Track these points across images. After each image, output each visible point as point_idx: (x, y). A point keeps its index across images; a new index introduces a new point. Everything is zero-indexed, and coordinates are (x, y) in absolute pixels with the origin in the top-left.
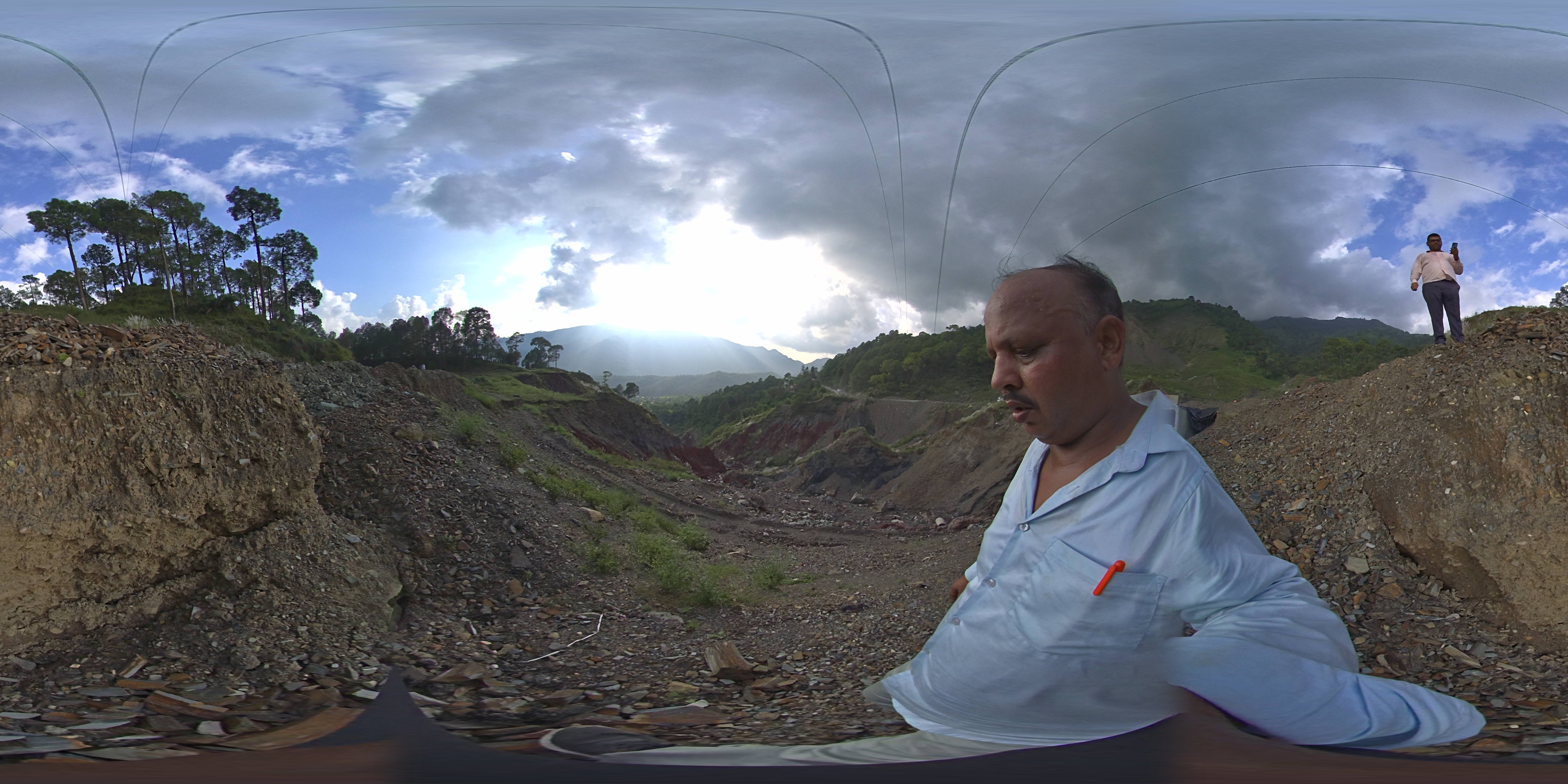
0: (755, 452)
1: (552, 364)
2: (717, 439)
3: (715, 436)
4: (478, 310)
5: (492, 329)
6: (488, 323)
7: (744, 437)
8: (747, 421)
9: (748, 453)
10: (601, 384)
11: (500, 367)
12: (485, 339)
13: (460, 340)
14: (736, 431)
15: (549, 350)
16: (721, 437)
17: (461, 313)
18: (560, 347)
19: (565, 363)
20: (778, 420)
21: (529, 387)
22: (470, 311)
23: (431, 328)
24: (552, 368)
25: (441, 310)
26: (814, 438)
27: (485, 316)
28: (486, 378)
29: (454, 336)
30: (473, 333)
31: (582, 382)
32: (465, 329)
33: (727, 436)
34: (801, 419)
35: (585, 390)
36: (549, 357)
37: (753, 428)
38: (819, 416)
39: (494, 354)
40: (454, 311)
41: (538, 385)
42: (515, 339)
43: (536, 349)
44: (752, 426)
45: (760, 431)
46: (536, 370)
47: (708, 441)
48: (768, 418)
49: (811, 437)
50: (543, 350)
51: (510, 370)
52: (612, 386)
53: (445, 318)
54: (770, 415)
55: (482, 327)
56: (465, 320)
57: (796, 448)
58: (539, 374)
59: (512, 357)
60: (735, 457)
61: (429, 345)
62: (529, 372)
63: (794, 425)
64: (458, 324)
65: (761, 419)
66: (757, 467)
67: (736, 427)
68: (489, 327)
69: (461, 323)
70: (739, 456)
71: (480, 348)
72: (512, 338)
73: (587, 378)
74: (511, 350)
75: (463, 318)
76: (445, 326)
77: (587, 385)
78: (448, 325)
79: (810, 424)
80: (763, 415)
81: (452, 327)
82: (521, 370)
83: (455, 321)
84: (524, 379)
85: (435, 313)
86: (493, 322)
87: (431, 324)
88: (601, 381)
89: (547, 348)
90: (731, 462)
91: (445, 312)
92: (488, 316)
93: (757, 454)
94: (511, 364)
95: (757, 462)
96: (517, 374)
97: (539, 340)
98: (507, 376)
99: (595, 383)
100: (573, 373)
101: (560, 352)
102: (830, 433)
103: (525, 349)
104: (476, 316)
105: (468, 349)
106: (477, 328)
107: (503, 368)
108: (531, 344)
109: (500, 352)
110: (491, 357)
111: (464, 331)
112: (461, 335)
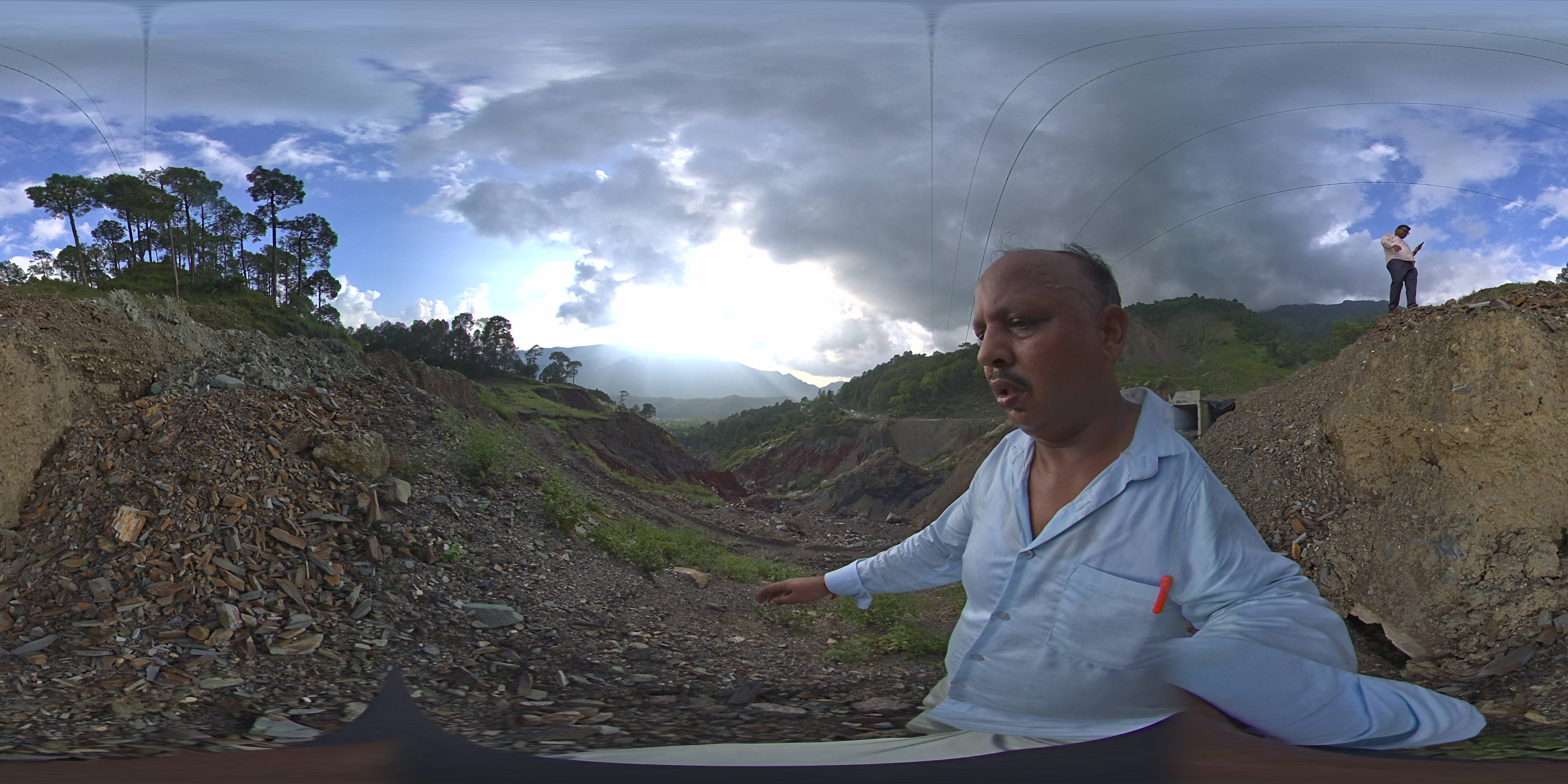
0: (777, 476)
1: (569, 380)
2: (735, 463)
3: (734, 459)
4: (500, 319)
5: (512, 340)
6: (509, 333)
7: (764, 461)
8: (767, 445)
9: (769, 476)
10: (618, 404)
11: (517, 379)
12: (504, 349)
13: (479, 348)
14: (756, 455)
15: (568, 366)
16: (741, 461)
17: (482, 320)
18: (578, 363)
19: (583, 380)
20: (799, 444)
21: (546, 401)
22: (492, 319)
23: (451, 332)
24: (569, 384)
25: (462, 315)
26: (837, 461)
27: (506, 325)
28: (503, 388)
29: (473, 344)
30: (492, 341)
31: (599, 400)
32: (485, 338)
33: (747, 460)
34: (823, 442)
35: (603, 409)
36: (567, 373)
37: (773, 452)
38: (840, 439)
39: (511, 365)
40: (475, 318)
41: (555, 399)
42: (534, 352)
43: (554, 363)
44: (772, 449)
45: (782, 455)
46: (553, 385)
47: (726, 465)
48: (788, 441)
49: (835, 460)
50: (562, 365)
51: (527, 382)
52: (629, 406)
53: (465, 323)
54: (790, 438)
55: (502, 337)
56: (485, 328)
57: (818, 471)
58: (557, 388)
59: (531, 369)
60: (756, 480)
61: (447, 349)
62: (547, 386)
63: (816, 448)
64: (478, 331)
65: (781, 443)
66: (780, 491)
67: (756, 451)
68: (509, 338)
69: (481, 330)
70: (760, 480)
71: (499, 357)
72: (531, 351)
73: (604, 396)
74: (529, 363)
75: (483, 325)
76: (465, 331)
77: (603, 403)
78: (468, 331)
79: (832, 447)
80: (783, 439)
81: (471, 333)
82: (537, 383)
83: (475, 328)
84: (541, 392)
85: (456, 318)
86: (513, 332)
87: (450, 329)
88: (617, 401)
89: (565, 363)
90: (752, 486)
91: (466, 317)
92: (509, 326)
93: (779, 478)
94: (528, 376)
95: (779, 486)
96: (534, 387)
97: (559, 355)
98: (524, 388)
99: (613, 403)
100: (590, 390)
101: (578, 368)
102: (853, 455)
103: (543, 363)
104: (497, 324)
105: (486, 358)
106: (497, 337)
107: (520, 380)
108: (550, 358)
109: (518, 363)
110: (509, 368)
111: (483, 338)
112: (480, 343)
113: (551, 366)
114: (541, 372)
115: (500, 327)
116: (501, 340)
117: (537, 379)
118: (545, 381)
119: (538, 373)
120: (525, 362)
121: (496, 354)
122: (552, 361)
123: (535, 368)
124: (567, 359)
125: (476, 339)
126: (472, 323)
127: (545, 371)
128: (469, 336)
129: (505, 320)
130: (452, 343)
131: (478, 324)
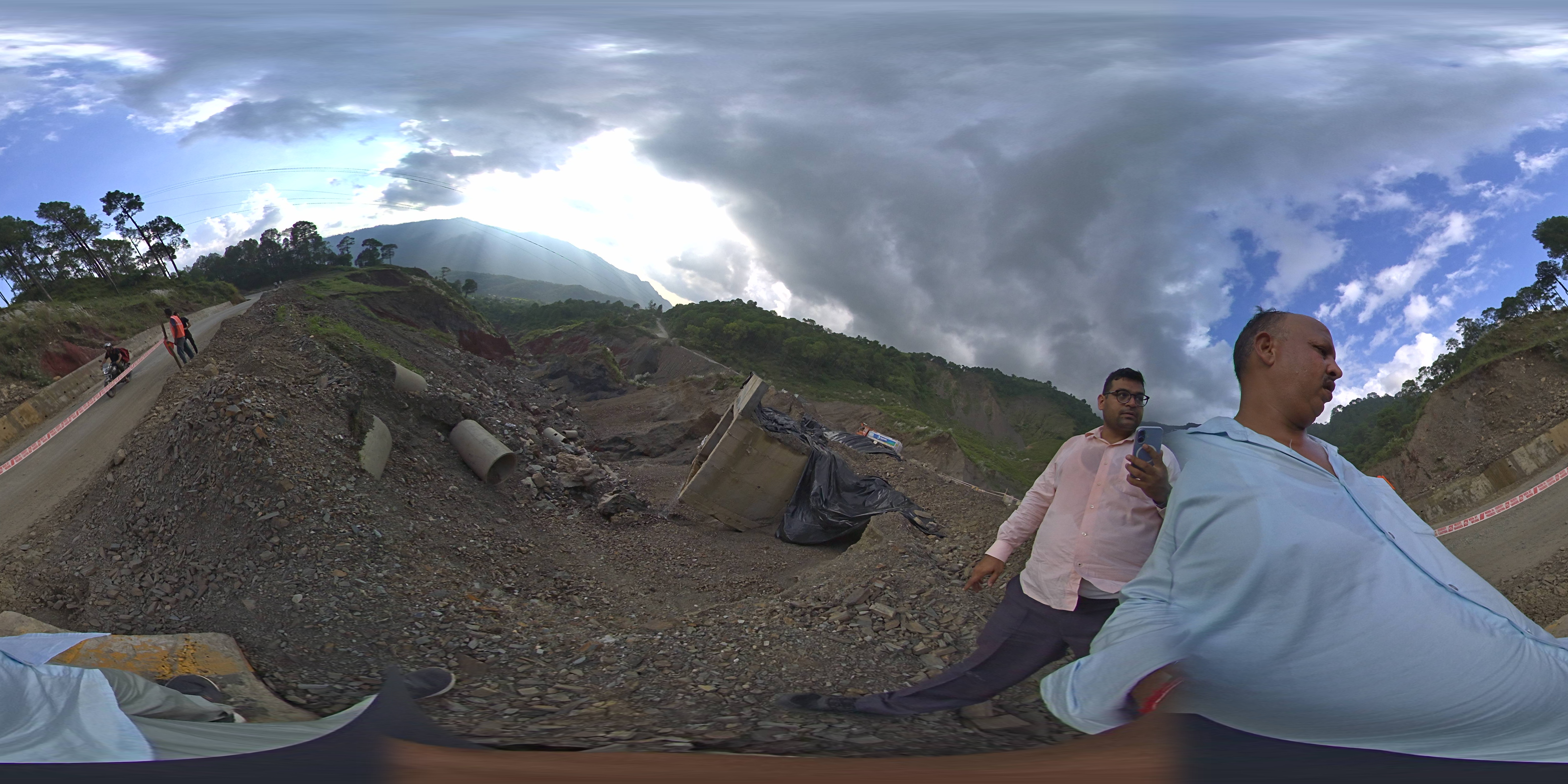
1: (386, 262)
4: (303, 223)
5: (319, 235)
6: (316, 232)
10: (438, 279)
11: (334, 269)
12: (314, 245)
13: (292, 251)
15: (382, 249)
17: (287, 230)
18: (393, 246)
19: (400, 260)
21: (356, 283)
22: (295, 226)
23: (262, 245)
24: (386, 266)
25: (267, 232)
27: (311, 227)
28: (320, 279)
29: (285, 249)
30: (302, 244)
31: (414, 276)
32: (294, 241)
35: (414, 283)
36: (383, 256)
39: (326, 258)
41: (370, 281)
43: (367, 250)
46: (369, 268)
50: (375, 249)
51: (343, 271)
53: (272, 236)
55: (309, 238)
56: (292, 235)
58: (373, 271)
59: (345, 259)
62: (361, 271)
64: (286, 240)
68: (316, 235)
71: (312, 254)
75: (290, 233)
76: (274, 243)
77: (418, 279)
78: (277, 242)
82: (355, 270)
83: (283, 238)
84: (356, 277)
85: (263, 235)
86: (319, 230)
87: (260, 244)
88: (437, 276)
92: (315, 227)
94: (344, 265)
96: (351, 273)
97: (370, 241)
98: (340, 276)
100: (406, 268)
101: (393, 250)
103: (355, 251)
104: (302, 228)
105: (301, 258)
106: (305, 240)
107: (336, 269)
108: (363, 245)
109: (332, 256)
110: (324, 261)
111: (292, 243)
112: (291, 247)
113: (363, 252)
114: (356, 257)
115: (305, 230)
116: (310, 241)
117: (353, 266)
118: (361, 265)
119: (353, 261)
120: (337, 252)
121: (309, 253)
122: (365, 247)
123: (349, 257)
124: (379, 244)
125: (287, 246)
126: (279, 235)
127: (360, 257)
128: (279, 246)
129: (309, 223)
130: (266, 254)
131: (284, 234)
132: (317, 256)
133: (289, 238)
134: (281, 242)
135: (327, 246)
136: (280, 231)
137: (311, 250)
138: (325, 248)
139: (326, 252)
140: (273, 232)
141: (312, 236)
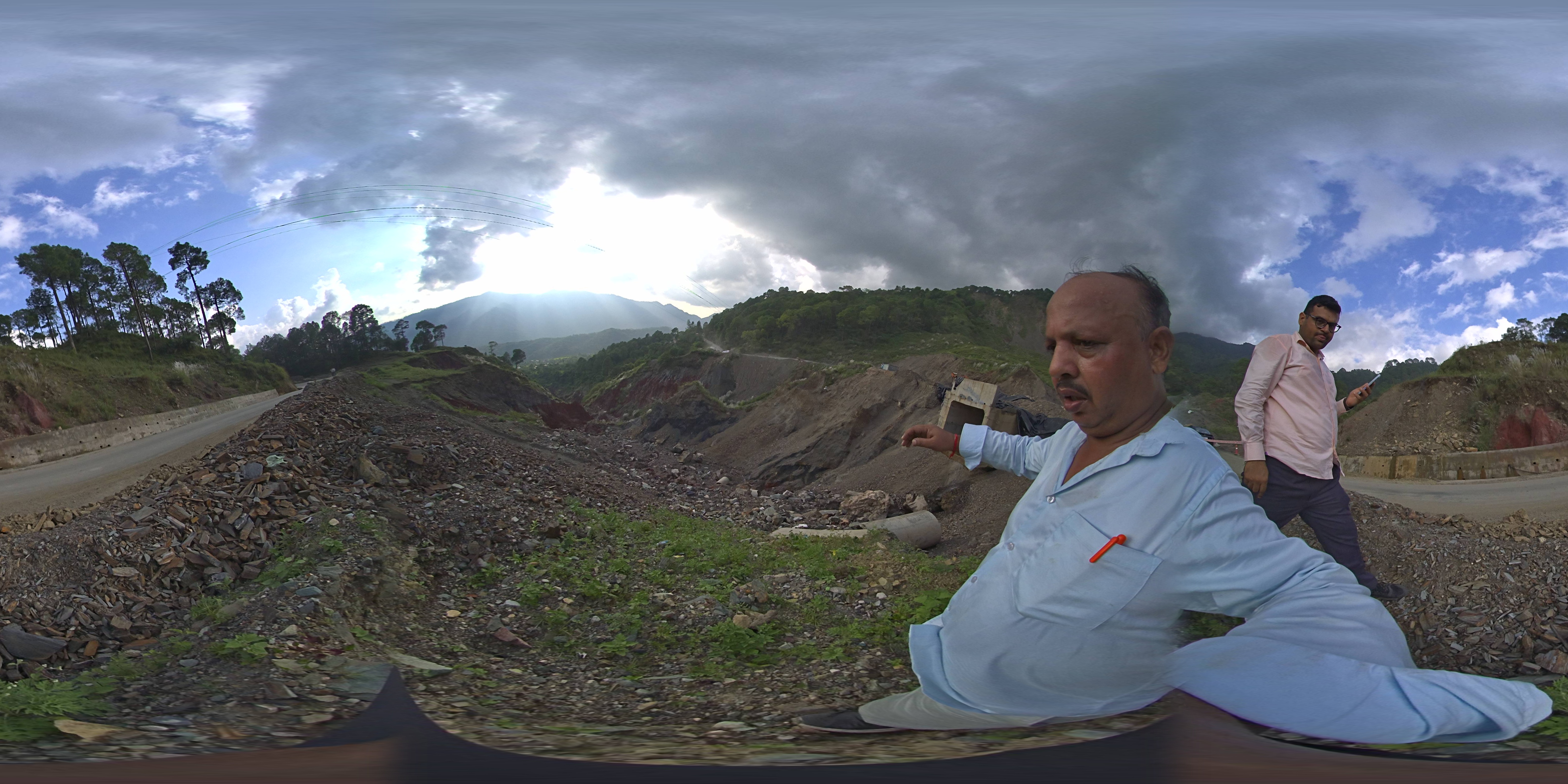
0: (625, 405)
1: (439, 343)
2: (594, 395)
3: (595, 391)
4: (360, 307)
5: (376, 320)
6: (372, 317)
7: (616, 392)
8: (621, 376)
9: (619, 406)
10: (488, 354)
11: (391, 355)
12: (372, 331)
13: (351, 337)
14: (611, 386)
15: (434, 331)
16: (599, 393)
17: (346, 313)
18: (443, 327)
19: (452, 340)
20: (647, 374)
21: (417, 369)
22: (354, 309)
23: (323, 330)
24: (439, 348)
25: (328, 314)
27: (368, 311)
28: (379, 367)
29: (345, 334)
30: (360, 328)
31: (467, 356)
32: (353, 326)
33: (603, 391)
34: (667, 372)
35: (468, 363)
36: (435, 338)
37: (625, 383)
38: (683, 370)
39: (382, 344)
41: (427, 365)
42: (401, 326)
43: (422, 331)
44: (623, 381)
45: (631, 385)
46: (424, 352)
48: (638, 373)
50: (428, 332)
51: (399, 355)
52: (499, 354)
53: (333, 320)
54: (639, 370)
55: (367, 322)
56: (351, 318)
58: (427, 355)
59: (401, 344)
60: (608, 410)
62: (418, 355)
64: (345, 324)
65: (631, 375)
67: (610, 383)
68: (373, 321)
70: (611, 410)
71: (370, 340)
73: (472, 351)
74: (398, 337)
75: (349, 317)
76: (335, 327)
77: (473, 357)
78: (337, 326)
79: (674, 378)
80: (634, 370)
82: (410, 354)
83: (342, 321)
84: (413, 362)
85: (323, 318)
87: (322, 328)
88: (487, 352)
89: (431, 330)
92: (371, 311)
93: (626, 407)
94: (401, 350)
96: (407, 359)
97: (423, 324)
98: (399, 361)
99: (481, 355)
100: (459, 349)
101: (444, 331)
103: (411, 334)
104: (360, 312)
105: (359, 344)
106: (363, 325)
107: (393, 355)
108: (416, 328)
109: (388, 341)
110: (381, 347)
111: (352, 328)
112: (350, 333)
113: (418, 335)
114: (411, 342)
115: (363, 313)
116: (367, 326)
117: (410, 350)
118: (417, 350)
119: (409, 345)
120: (394, 338)
121: (367, 338)
122: (419, 330)
123: (405, 341)
124: (431, 325)
125: (346, 330)
126: (339, 319)
127: (415, 341)
128: (339, 330)
129: (366, 307)
130: (326, 339)
131: (344, 318)
132: (374, 342)
133: (348, 322)
134: (341, 326)
135: (383, 330)
136: (340, 313)
137: (368, 335)
138: (381, 332)
139: (382, 337)
140: (334, 314)
141: (369, 320)
